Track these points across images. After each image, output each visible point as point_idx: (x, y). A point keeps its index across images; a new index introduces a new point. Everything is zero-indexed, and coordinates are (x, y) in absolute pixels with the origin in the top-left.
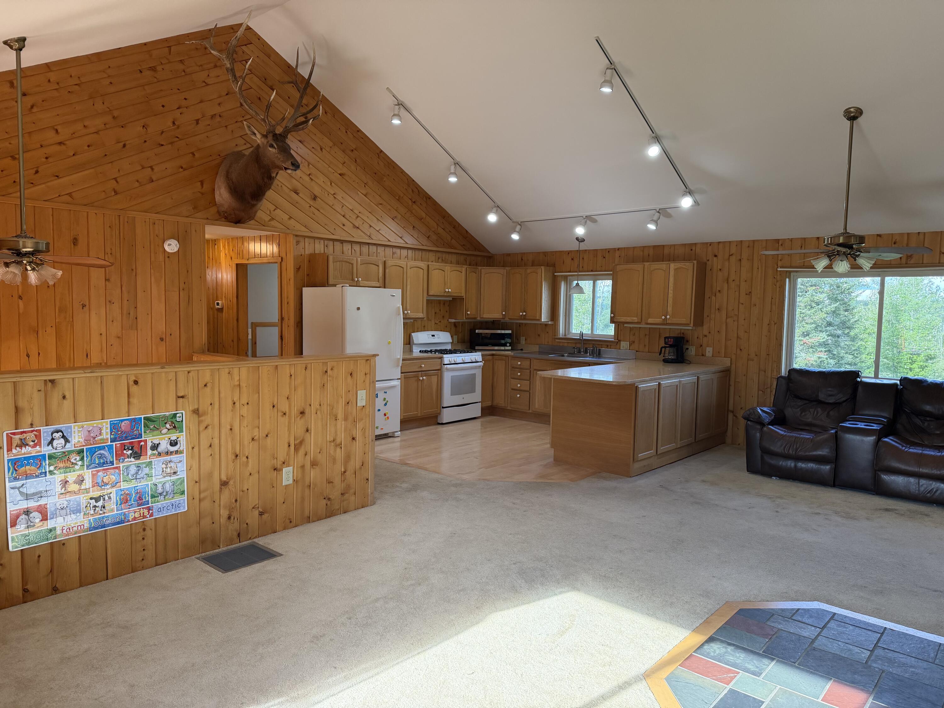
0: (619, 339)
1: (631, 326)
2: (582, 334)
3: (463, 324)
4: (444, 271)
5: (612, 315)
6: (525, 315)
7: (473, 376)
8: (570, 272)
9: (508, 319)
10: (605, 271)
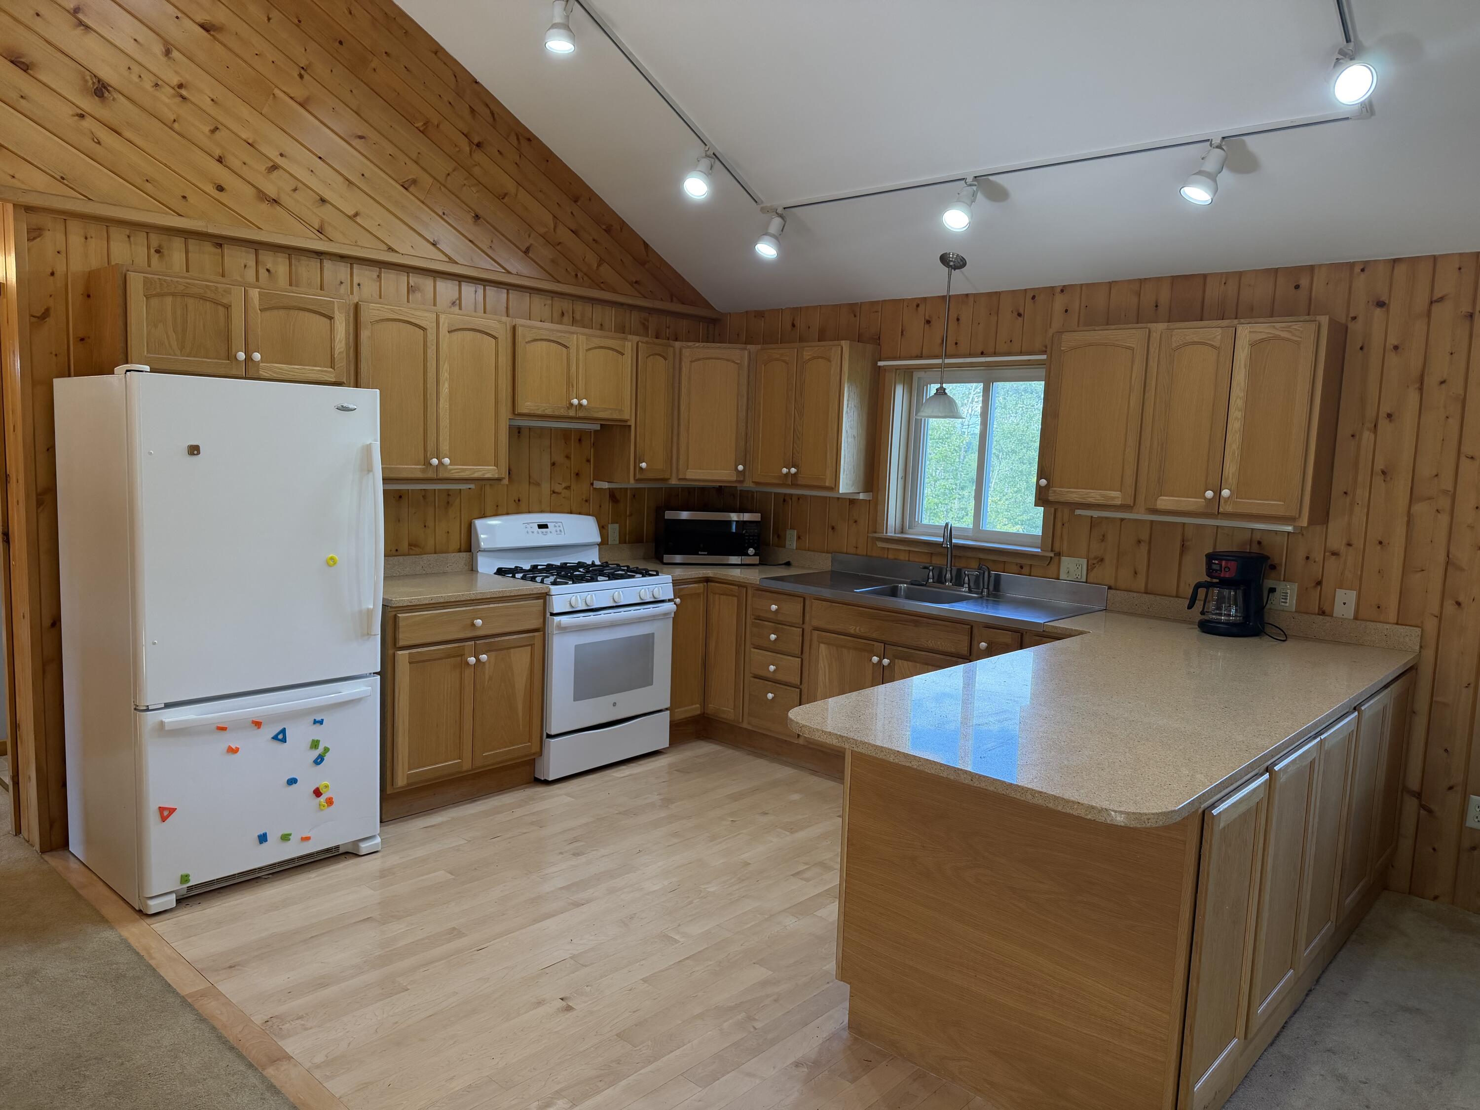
0: (1057, 549)
1: (1096, 514)
2: (948, 531)
3: (636, 494)
4: (566, 347)
5: (1043, 482)
6: (795, 474)
7: (646, 644)
8: (920, 357)
9: (752, 485)
10: (1021, 353)
